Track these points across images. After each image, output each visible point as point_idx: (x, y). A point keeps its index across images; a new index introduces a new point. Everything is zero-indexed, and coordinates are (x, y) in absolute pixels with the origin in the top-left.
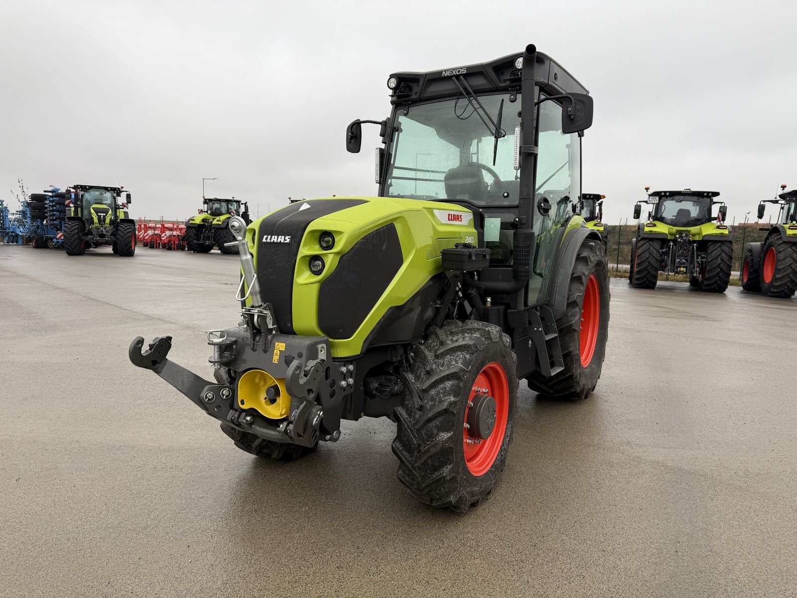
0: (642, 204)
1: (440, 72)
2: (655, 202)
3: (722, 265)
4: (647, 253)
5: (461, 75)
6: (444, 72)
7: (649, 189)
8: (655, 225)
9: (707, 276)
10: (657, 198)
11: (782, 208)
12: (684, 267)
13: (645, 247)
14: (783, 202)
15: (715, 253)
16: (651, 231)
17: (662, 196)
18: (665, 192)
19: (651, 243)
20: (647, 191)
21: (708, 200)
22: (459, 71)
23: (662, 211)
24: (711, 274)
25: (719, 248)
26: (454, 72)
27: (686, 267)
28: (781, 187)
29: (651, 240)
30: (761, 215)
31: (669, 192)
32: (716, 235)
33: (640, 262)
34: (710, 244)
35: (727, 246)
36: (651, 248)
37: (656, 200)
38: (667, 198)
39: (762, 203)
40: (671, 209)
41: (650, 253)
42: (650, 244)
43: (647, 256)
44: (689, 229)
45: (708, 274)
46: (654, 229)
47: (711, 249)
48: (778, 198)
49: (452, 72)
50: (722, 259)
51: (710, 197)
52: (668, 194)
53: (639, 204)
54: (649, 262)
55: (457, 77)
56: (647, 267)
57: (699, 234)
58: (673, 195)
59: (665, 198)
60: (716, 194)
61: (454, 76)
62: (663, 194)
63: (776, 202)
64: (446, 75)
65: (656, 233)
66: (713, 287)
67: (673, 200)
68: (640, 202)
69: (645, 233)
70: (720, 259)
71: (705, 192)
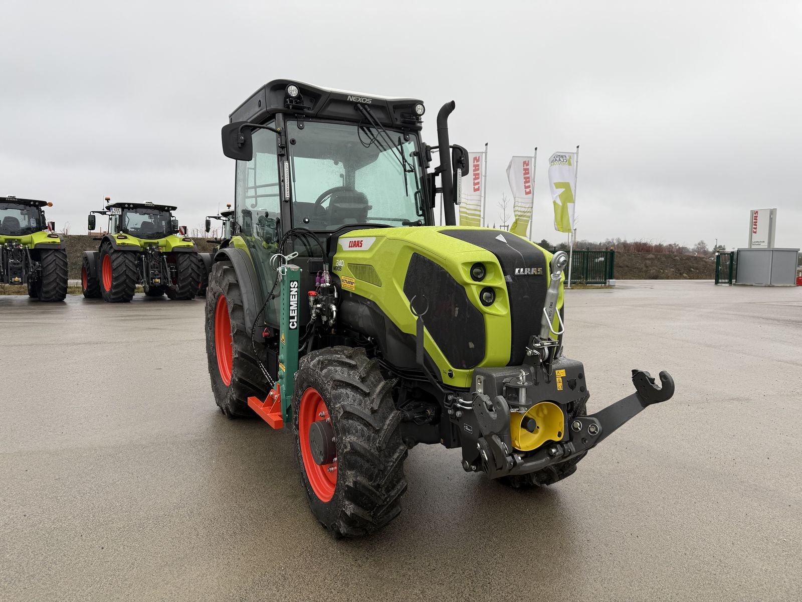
0: (96, 214)
1: (346, 96)
2: (119, 214)
3: (193, 274)
4: (124, 265)
5: (366, 104)
6: (349, 97)
7: (109, 199)
8: (126, 238)
9: (181, 285)
10: (120, 210)
11: (224, 224)
12: (158, 278)
13: (120, 260)
14: (224, 218)
15: (185, 263)
16: (123, 244)
17: (124, 207)
18: (129, 204)
19: (125, 255)
20: (108, 202)
21: (168, 213)
22: (364, 100)
23: (127, 223)
24: (185, 283)
25: (188, 260)
26: (360, 100)
27: (160, 278)
28: (228, 206)
29: (124, 252)
30: (208, 230)
31: (133, 204)
32: (184, 247)
33: (117, 275)
34: (179, 255)
35: (195, 257)
36: (127, 261)
37: (118, 211)
38: (129, 210)
39: (208, 219)
40: (135, 220)
41: (126, 265)
42: (125, 257)
43: (125, 269)
44: (156, 241)
45: (181, 283)
46: (126, 241)
47: (181, 259)
48: (220, 215)
49: (358, 99)
50: (192, 269)
51: (168, 211)
52: (131, 206)
53: (92, 214)
54: (127, 275)
55: (363, 105)
56: (125, 280)
57: (165, 246)
58: (136, 207)
59: (127, 210)
60: (174, 208)
61: (359, 103)
62: (126, 206)
63: (219, 218)
64: (351, 100)
65: (128, 245)
66: (186, 295)
67: (136, 212)
68: (93, 212)
69: (118, 246)
70: (190, 269)
71: (165, 206)
